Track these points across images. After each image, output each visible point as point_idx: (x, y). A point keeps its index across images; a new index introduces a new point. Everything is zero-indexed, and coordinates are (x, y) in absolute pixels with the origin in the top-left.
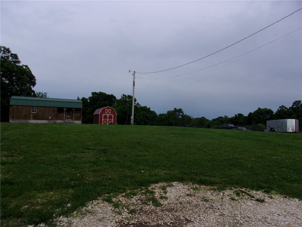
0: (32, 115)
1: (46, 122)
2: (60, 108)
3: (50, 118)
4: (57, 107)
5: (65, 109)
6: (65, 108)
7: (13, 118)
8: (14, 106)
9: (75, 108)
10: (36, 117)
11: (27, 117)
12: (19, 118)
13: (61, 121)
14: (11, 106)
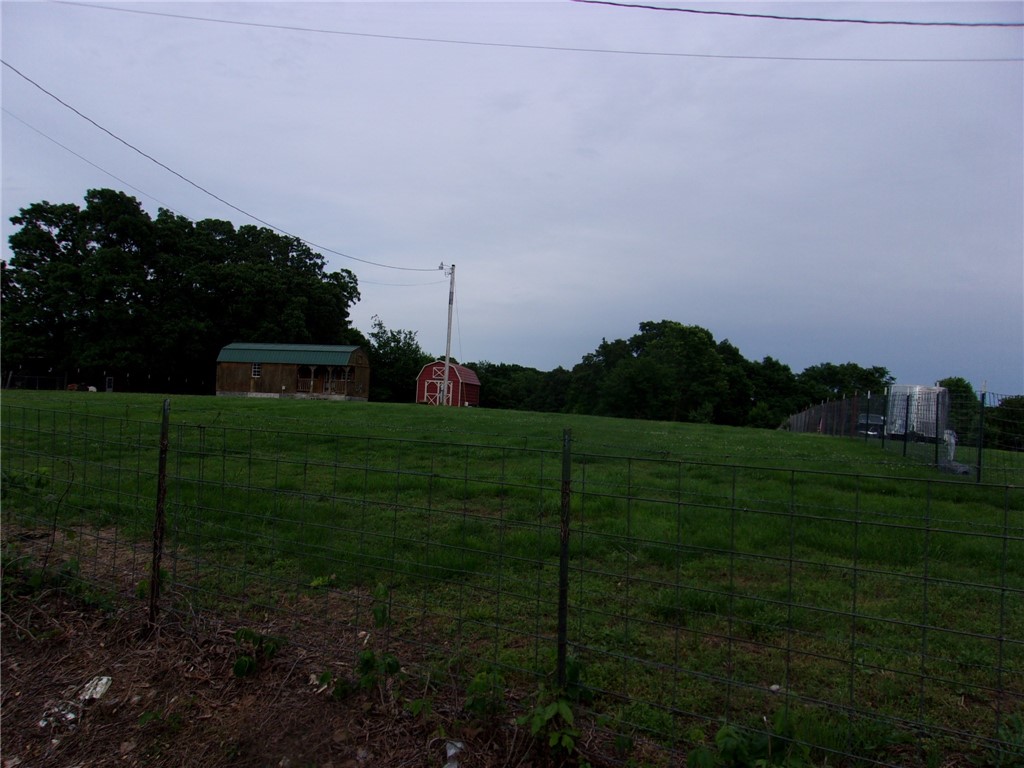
0: (252, 383)
1: (277, 396)
2: (303, 365)
3: (284, 388)
4: (298, 365)
5: (313, 369)
6: (313, 365)
7: (222, 389)
8: (223, 365)
9: (332, 366)
10: (259, 388)
11: (244, 387)
12: (232, 387)
13: (304, 395)
14: (220, 363)
